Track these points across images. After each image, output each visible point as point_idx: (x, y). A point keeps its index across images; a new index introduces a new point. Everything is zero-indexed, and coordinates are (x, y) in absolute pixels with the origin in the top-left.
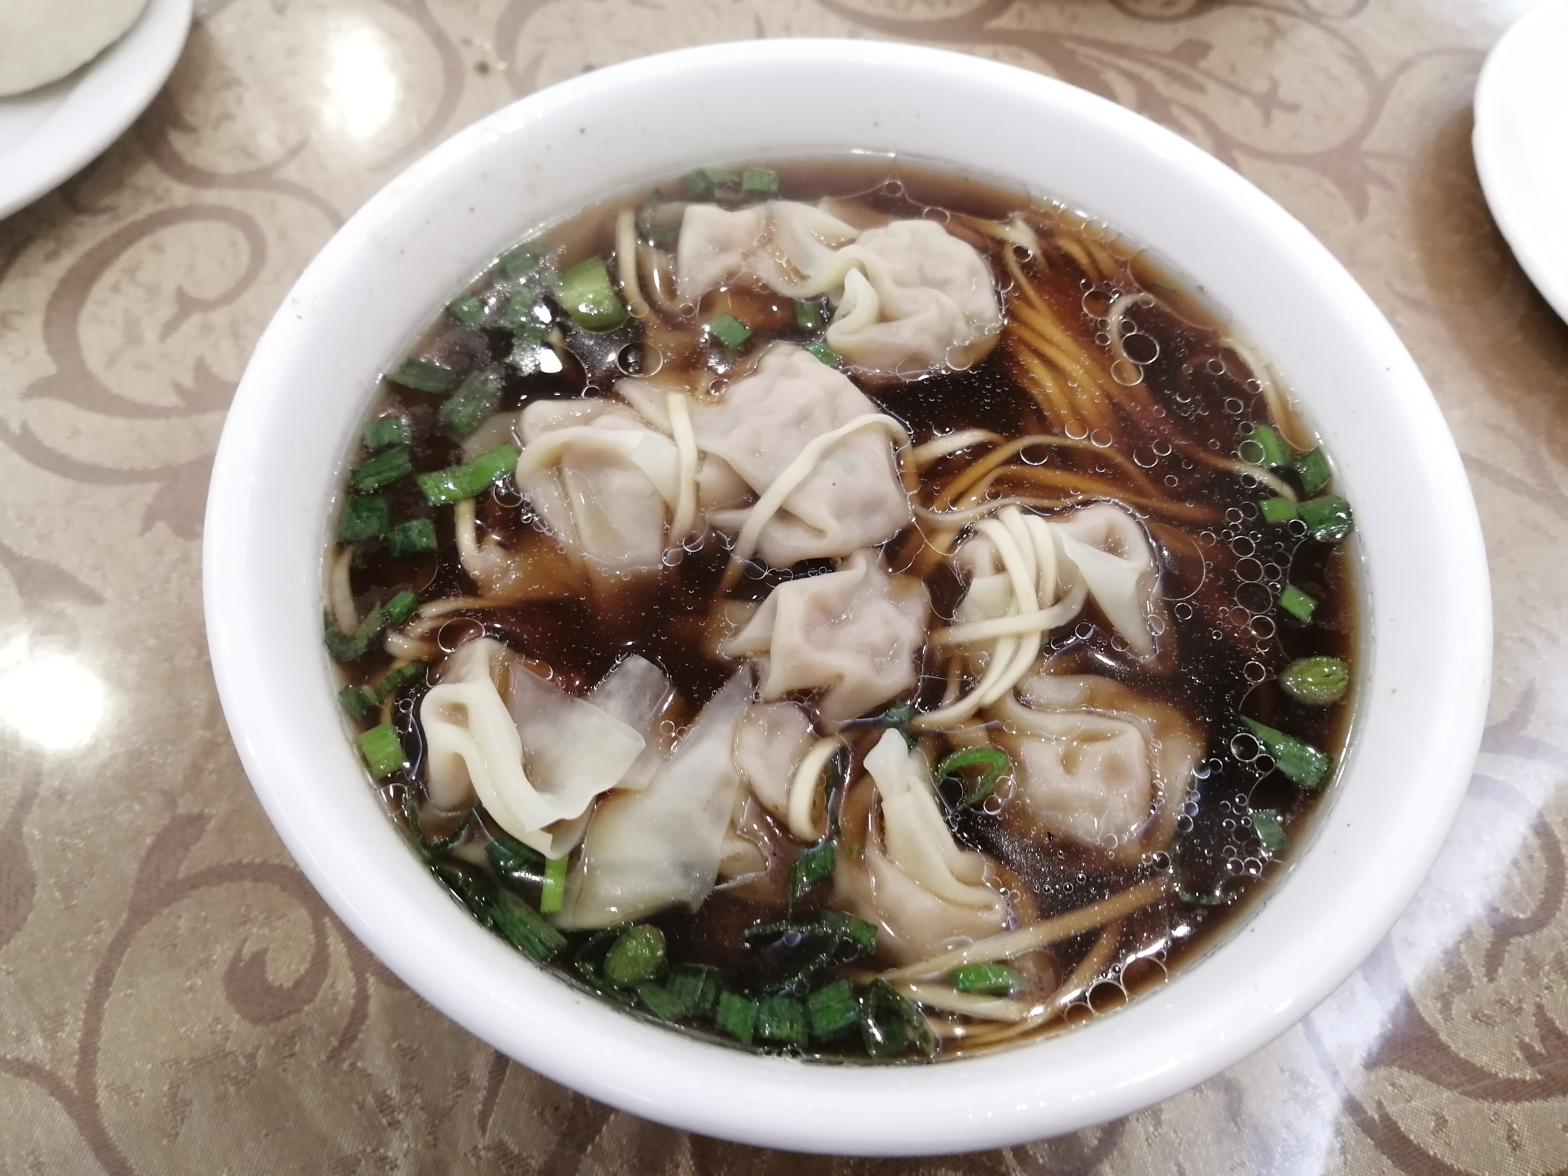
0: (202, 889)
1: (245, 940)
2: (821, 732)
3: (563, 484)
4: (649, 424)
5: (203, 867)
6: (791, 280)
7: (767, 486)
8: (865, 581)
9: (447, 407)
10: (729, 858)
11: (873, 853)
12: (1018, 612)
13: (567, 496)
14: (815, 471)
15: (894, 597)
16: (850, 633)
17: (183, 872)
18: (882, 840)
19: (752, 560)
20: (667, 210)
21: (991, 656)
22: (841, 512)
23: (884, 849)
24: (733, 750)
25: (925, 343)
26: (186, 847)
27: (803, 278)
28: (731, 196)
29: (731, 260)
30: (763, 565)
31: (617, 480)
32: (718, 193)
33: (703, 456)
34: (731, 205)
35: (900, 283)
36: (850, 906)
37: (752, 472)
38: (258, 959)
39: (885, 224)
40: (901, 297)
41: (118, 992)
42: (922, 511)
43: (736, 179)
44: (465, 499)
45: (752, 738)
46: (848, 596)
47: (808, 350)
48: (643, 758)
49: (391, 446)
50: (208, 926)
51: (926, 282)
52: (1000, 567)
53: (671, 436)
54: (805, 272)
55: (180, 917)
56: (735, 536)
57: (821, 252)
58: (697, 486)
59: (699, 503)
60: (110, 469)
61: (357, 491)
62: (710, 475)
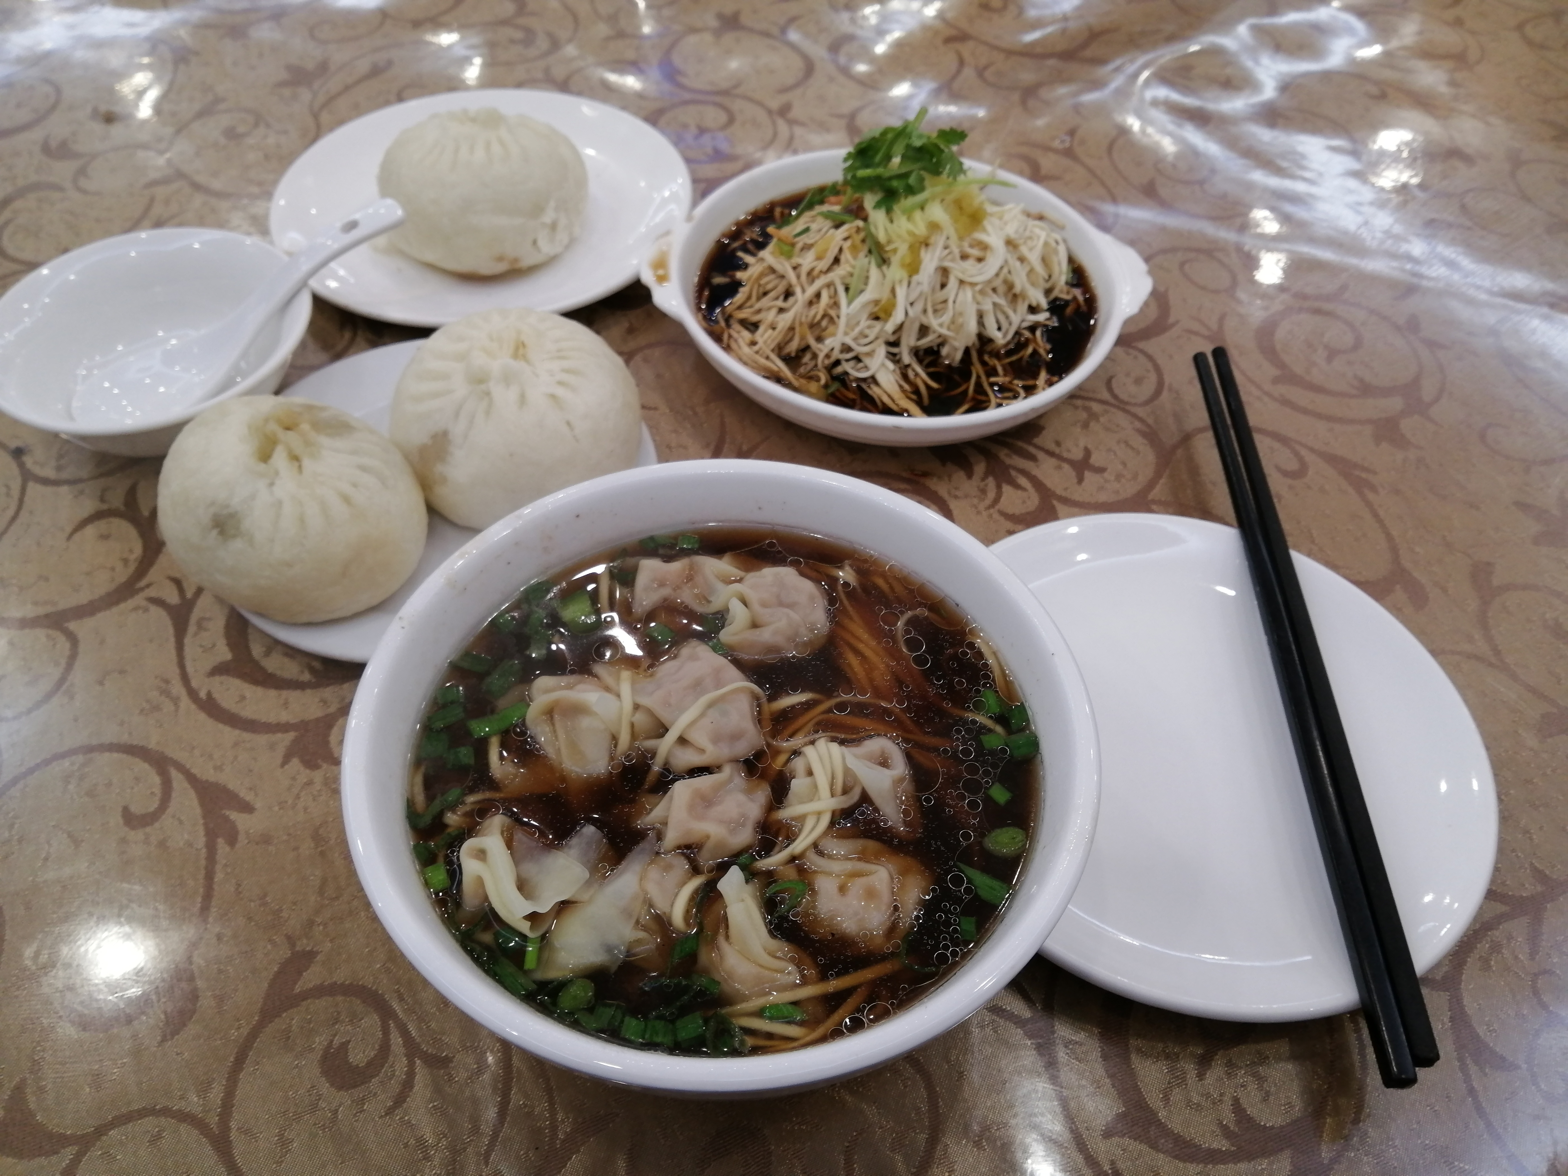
0: (309, 1001)
1: (335, 1035)
2: (696, 870)
3: (553, 725)
4: (607, 689)
5: (311, 985)
6: (700, 602)
7: (672, 724)
8: (730, 780)
9: (489, 680)
10: (634, 941)
11: (721, 939)
12: (819, 799)
13: (555, 731)
14: (703, 715)
15: (749, 792)
16: (717, 811)
17: (297, 989)
18: (727, 932)
19: (664, 769)
20: (630, 561)
21: (802, 826)
22: (716, 739)
23: (727, 937)
24: (641, 880)
25: (779, 640)
26: (300, 973)
27: (709, 602)
28: (669, 552)
29: (666, 592)
30: (670, 773)
31: (585, 722)
32: (661, 551)
33: (637, 707)
34: (668, 559)
35: (764, 605)
36: (706, 972)
37: (664, 715)
38: (344, 1046)
39: (759, 568)
40: (764, 614)
41: (249, 1067)
42: (770, 740)
43: (674, 542)
44: (495, 735)
45: (654, 873)
46: (718, 788)
47: (708, 645)
48: (588, 884)
49: (452, 702)
50: (311, 1026)
51: (781, 604)
52: (810, 773)
53: (618, 696)
54: (711, 599)
55: (293, 1019)
56: (654, 754)
57: (720, 586)
58: (632, 725)
59: (634, 736)
60: (264, 722)
61: (431, 729)
62: (640, 718)
